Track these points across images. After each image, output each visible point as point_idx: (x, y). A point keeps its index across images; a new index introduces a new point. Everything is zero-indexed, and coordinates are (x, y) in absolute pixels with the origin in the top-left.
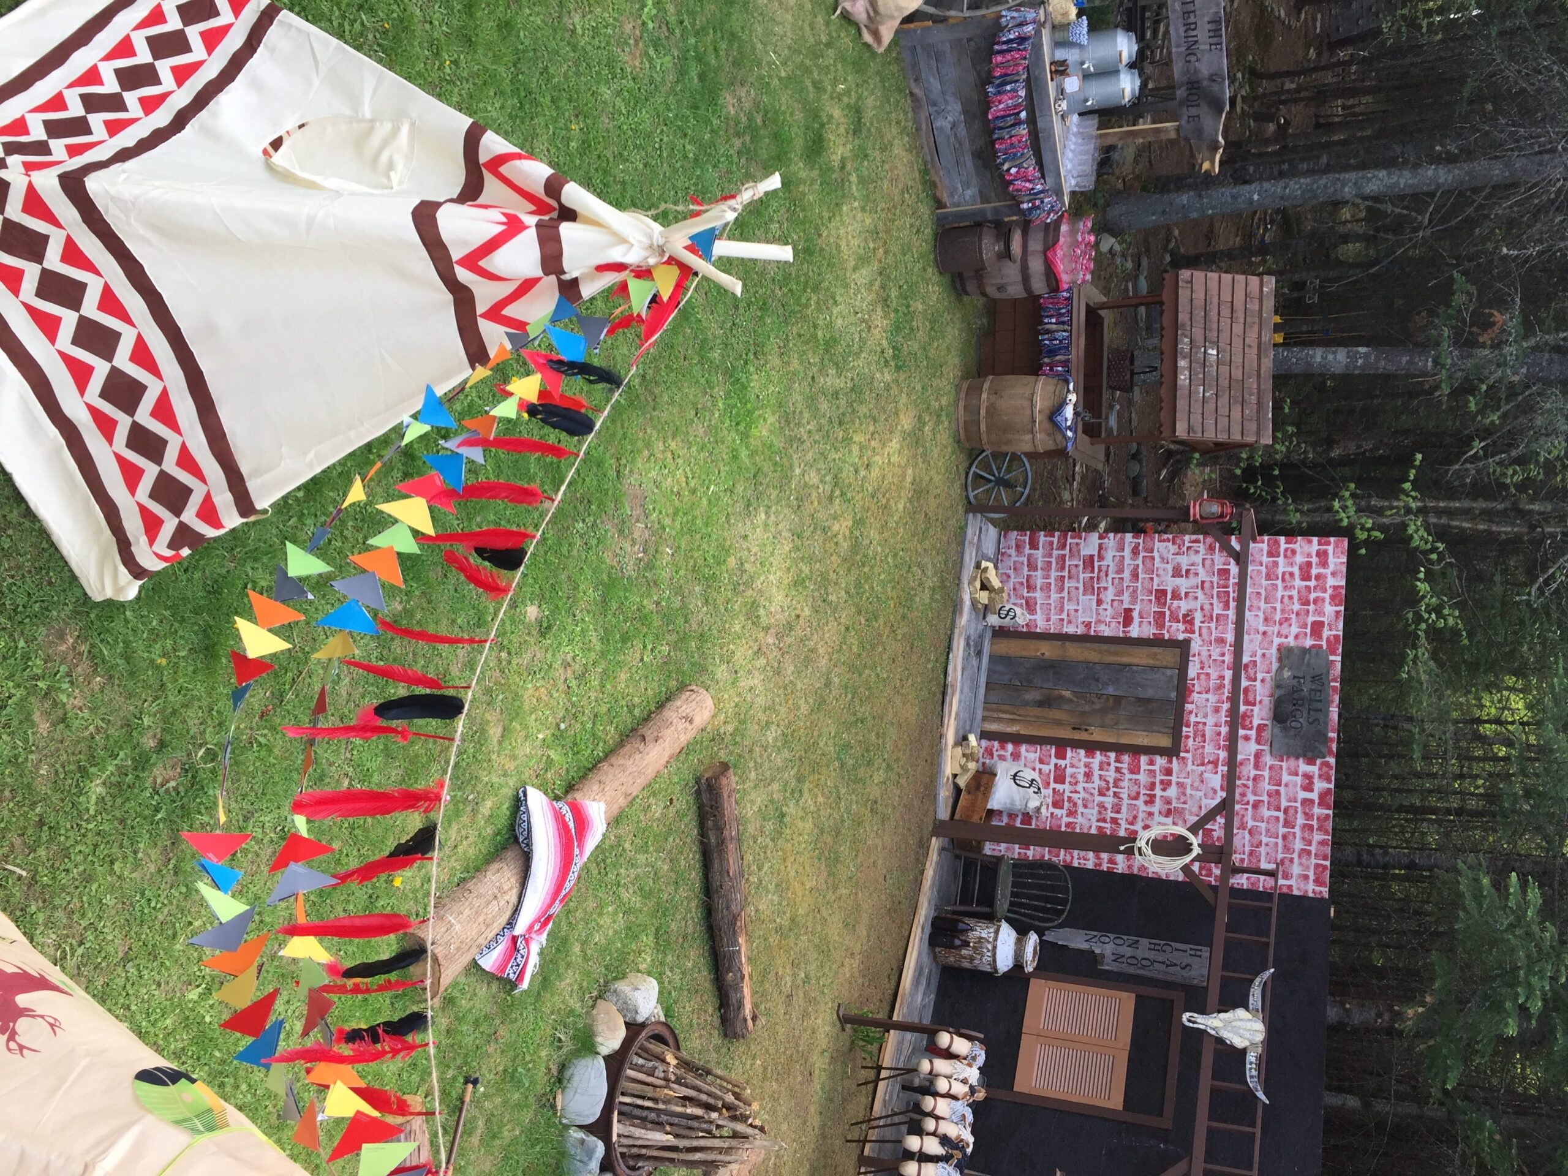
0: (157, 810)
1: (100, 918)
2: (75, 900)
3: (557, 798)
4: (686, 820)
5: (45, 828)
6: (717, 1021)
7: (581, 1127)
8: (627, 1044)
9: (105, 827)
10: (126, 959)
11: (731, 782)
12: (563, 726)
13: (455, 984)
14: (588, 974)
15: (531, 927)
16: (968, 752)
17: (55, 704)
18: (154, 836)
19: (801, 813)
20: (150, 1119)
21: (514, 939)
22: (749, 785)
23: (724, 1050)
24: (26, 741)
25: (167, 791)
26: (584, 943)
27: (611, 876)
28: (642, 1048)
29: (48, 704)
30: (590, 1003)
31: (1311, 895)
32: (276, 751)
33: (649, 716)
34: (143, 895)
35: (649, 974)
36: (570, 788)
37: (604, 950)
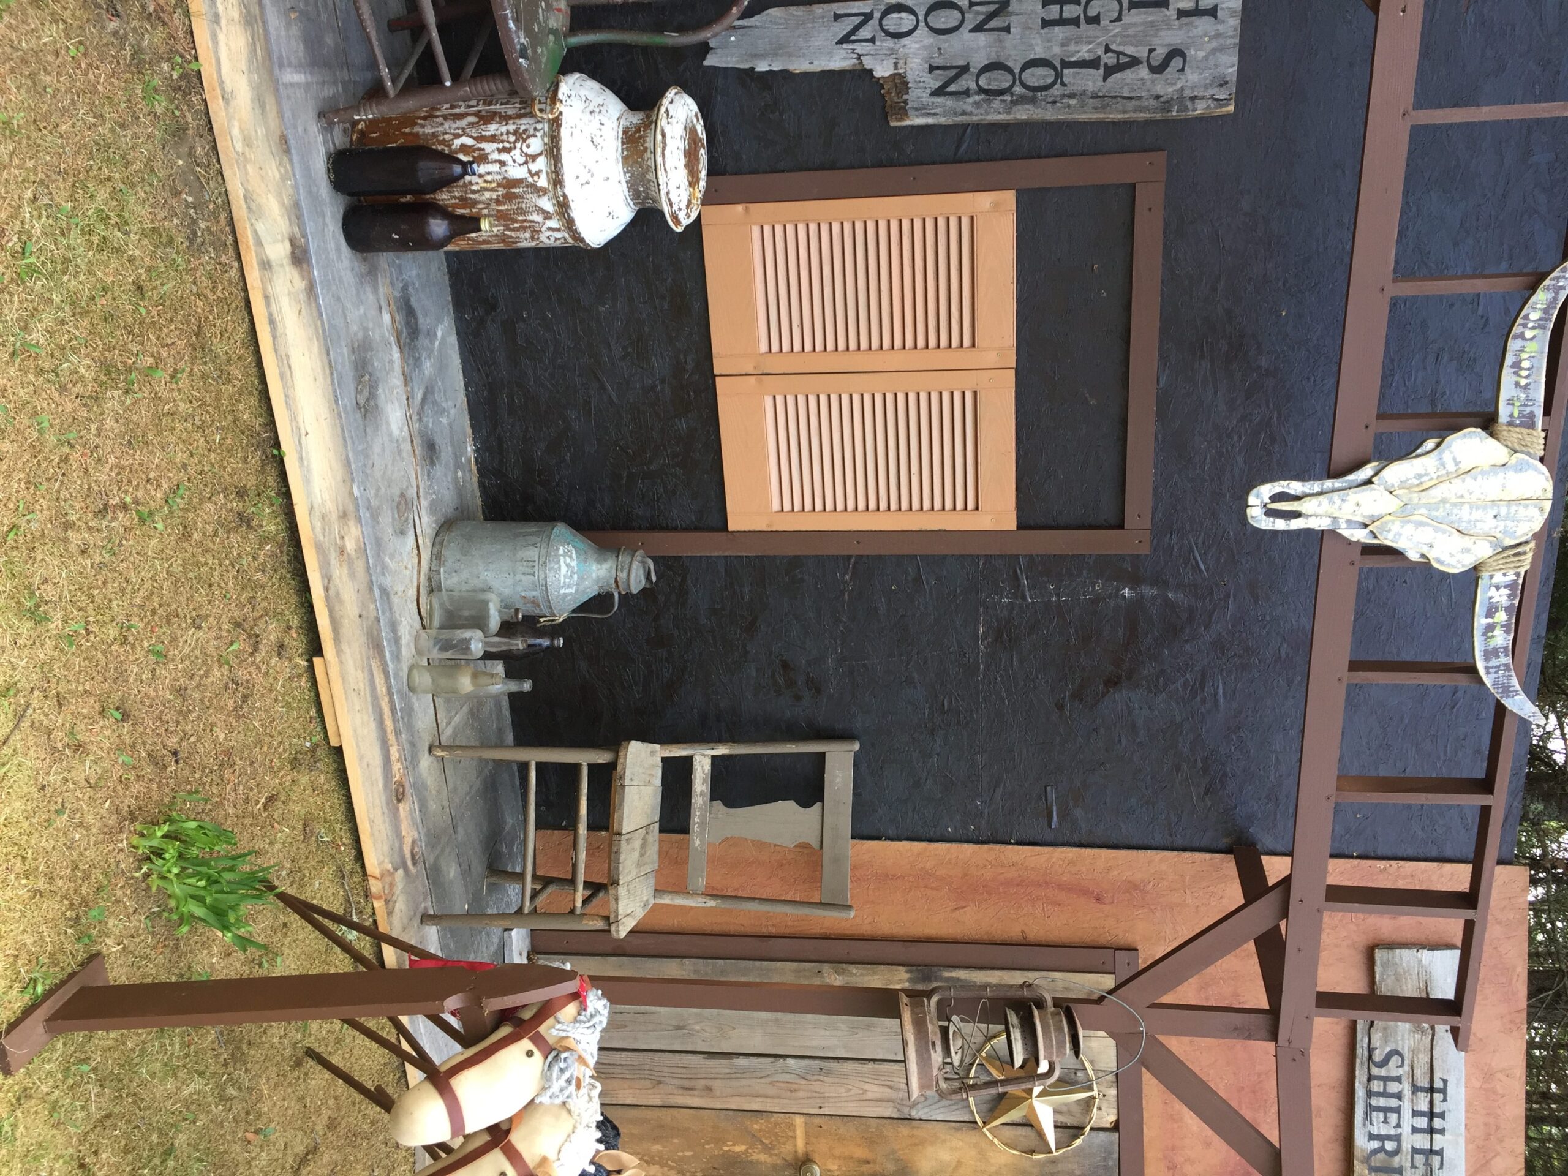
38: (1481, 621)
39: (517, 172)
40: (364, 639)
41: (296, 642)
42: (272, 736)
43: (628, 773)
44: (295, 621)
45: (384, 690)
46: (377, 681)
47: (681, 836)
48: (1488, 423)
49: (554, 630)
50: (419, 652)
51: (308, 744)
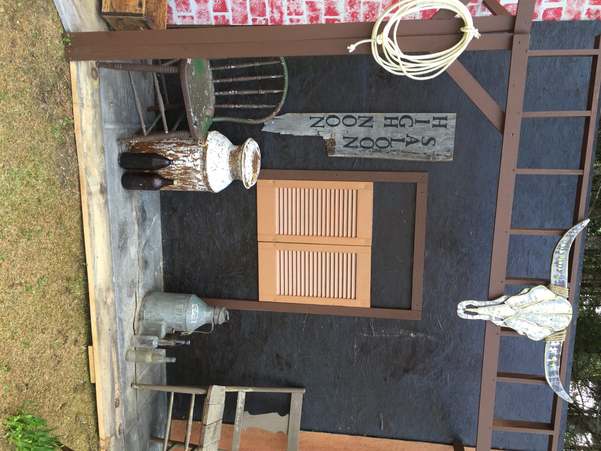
38: (547, 360)
39: (189, 164)
40: (110, 339)
41: (82, 339)
42: (67, 378)
43: (211, 399)
44: (83, 331)
45: (116, 360)
46: (113, 357)
47: (231, 425)
48: (547, 283)
49: (187, 338)
50: (132, 344)
51: (82, 382)
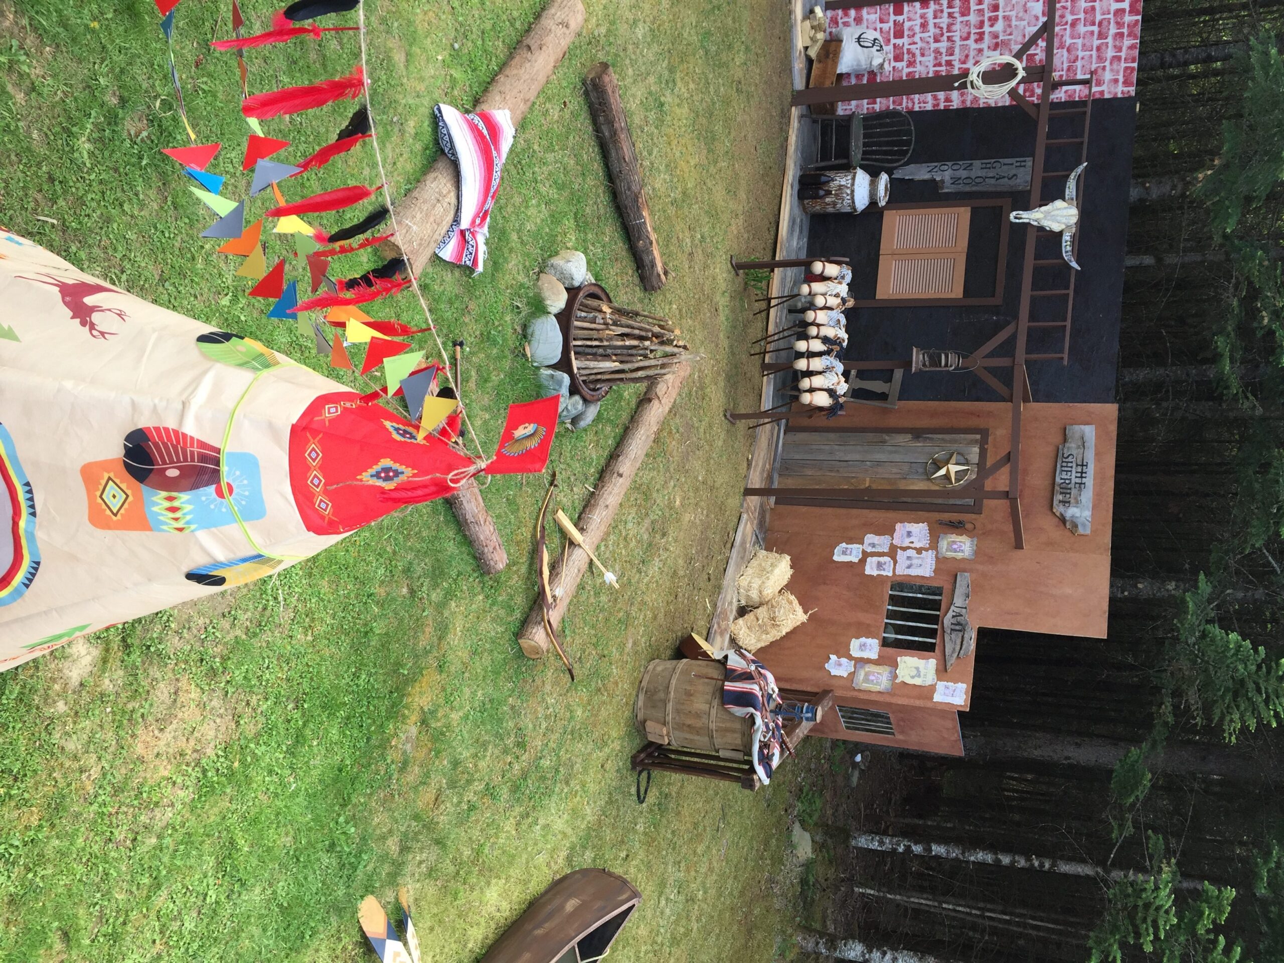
0: (141, 158)
1: (130, 251)
2: (104, 238)
3: (467, 112)
4: (581, 119)
5: (57, 183)
6: (637, 280)
7: (549, 367)
8: (570, 303)
9: (104, 176)
10: (162, 280)
11: (612, 79)
12: (456, 46)
13: (425, 274)
14: (528, 255)
15: (473, 222)
16: (816, 23)
17: (21, 75)
18: (147, 180)
19: (677, 101)
20: (218, 366)
21: (462, 233)
22: (629, 81)
23: (647, 301)
24: (10, 111)
25: (142, 140)
26: (519, 231)
27: (529, 175)
28: (582, 304)
29: (15, 77)
30: (535, 277)
31: (1120, 95)
32: (220, 95)
33: (530, 28)
34: (156, 228)
35: (576, 250)
36: (476, 102)
37: (536, 235)
39: (843, 185)
